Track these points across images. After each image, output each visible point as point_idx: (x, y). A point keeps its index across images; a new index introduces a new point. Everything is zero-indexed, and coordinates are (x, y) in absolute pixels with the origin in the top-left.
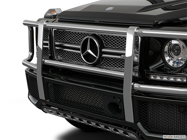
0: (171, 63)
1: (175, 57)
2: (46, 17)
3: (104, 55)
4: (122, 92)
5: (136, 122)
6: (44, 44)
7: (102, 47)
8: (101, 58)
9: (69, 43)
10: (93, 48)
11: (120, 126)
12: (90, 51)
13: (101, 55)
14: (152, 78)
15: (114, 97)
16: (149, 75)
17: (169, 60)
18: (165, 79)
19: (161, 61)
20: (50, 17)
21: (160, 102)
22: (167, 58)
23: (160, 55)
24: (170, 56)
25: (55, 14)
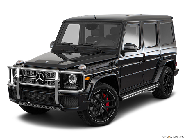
0: (71, 82)
1: (73, 80)
2: (16, 64)
3: (46, 80)
4: (54, 93)
5: (59, 104)
6: (20, 76)
7: (45, 77)
8: (45, 81)
9: (28, 75)
10: (41, 77)
11: (53, 106)
12: (40, 79)
13: (45, 80)
14: (65, 88)
15: (51, 96)
16: (64, 87)
17: (71, 81)
18: (69, 88)
19: (68, 82)
20: (19, 64)
21: (68, 96)
22: (70, 81)
23: (67, 79)
24: (71, 80)
25: (21, 62)
